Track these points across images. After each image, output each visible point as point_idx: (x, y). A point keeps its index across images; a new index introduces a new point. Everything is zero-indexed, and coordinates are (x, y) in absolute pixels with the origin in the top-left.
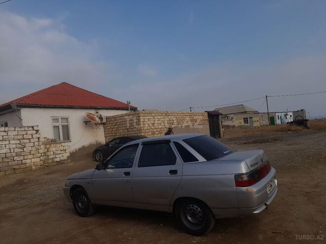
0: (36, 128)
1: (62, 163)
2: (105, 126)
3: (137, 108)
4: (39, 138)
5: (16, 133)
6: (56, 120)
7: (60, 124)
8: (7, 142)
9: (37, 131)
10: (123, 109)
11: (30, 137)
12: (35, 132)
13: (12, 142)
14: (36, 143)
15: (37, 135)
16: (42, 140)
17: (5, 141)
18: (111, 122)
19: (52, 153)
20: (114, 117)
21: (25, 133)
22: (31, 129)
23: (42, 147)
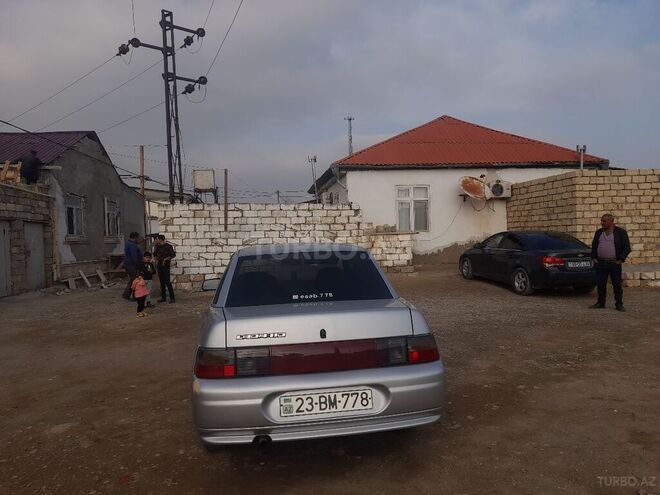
0: (354, 207)
1: (397, 272)
2: (510, 205)
3: (607, 162)
4: (359, 224)
5: (324, 213)
6: (403, 190)
7: (411, 198)
8: (311, 227)
9: (357, 211)
10: (563, 165)
11: (346, 221)
12: (352, 213)
13: (318, 227)
14: (355, 232)
15: (357, 219)
16: (364, 226)
17: (309, 224)
18: (520, 197)
19: (379, 252)
20: (526, 186)
21: (337, 213)
22: (347, 207)
23: (364, 238)
